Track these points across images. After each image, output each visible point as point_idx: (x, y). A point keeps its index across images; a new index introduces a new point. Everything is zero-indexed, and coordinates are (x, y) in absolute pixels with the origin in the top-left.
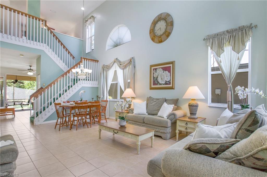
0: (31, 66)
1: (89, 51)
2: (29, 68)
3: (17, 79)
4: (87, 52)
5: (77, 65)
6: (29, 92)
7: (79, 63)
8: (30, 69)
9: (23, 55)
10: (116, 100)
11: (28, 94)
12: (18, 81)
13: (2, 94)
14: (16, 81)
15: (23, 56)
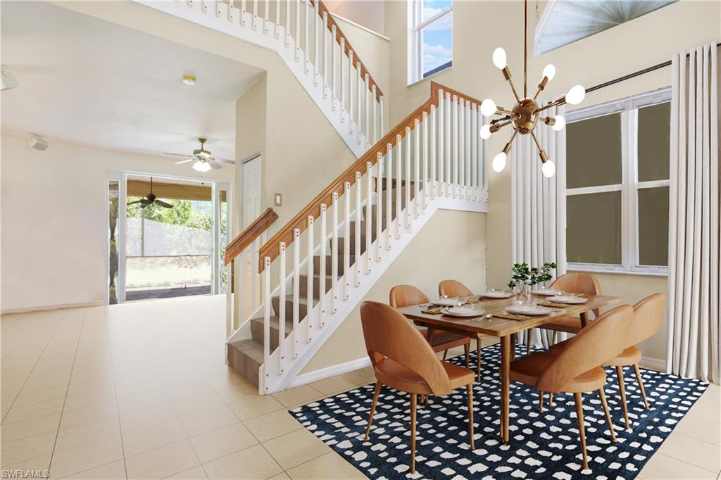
0: (202, 141)
1: (417, 80)
2: (198, 146)
3: (154, 193)
4: (409, 83)
5: (421, 113)
6: (180, 236)
7: (425, 104)
8: (200, 149)
9: (194, 79)
10: (616, 269)
11: (180, 242)
12: (157, 199)
13: (114, 241)
14: (152, 198)
15: (192, 83)
